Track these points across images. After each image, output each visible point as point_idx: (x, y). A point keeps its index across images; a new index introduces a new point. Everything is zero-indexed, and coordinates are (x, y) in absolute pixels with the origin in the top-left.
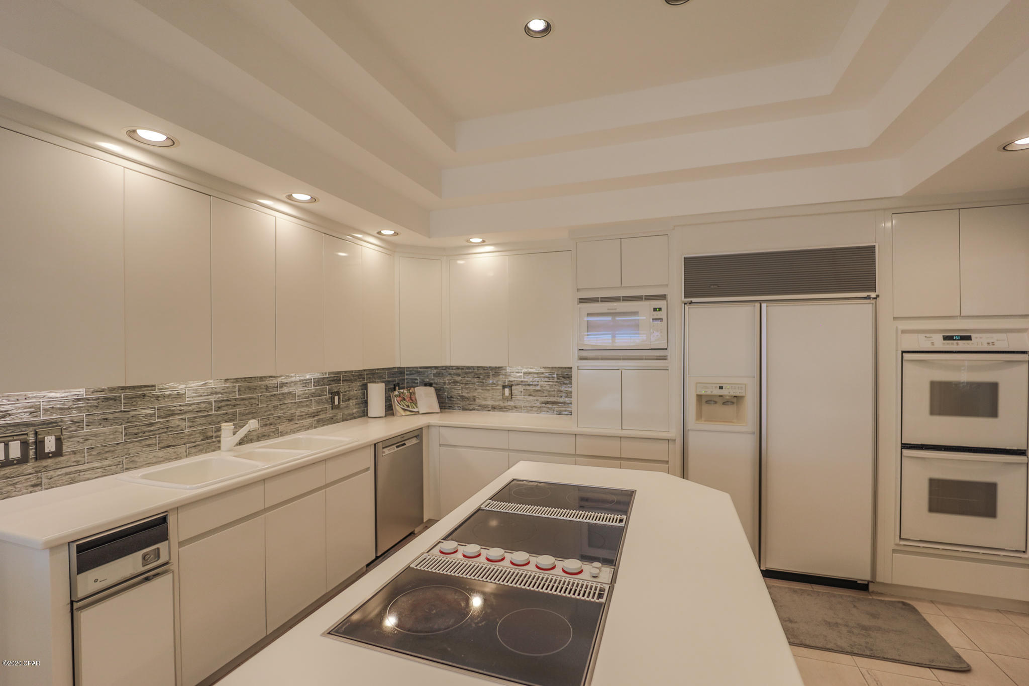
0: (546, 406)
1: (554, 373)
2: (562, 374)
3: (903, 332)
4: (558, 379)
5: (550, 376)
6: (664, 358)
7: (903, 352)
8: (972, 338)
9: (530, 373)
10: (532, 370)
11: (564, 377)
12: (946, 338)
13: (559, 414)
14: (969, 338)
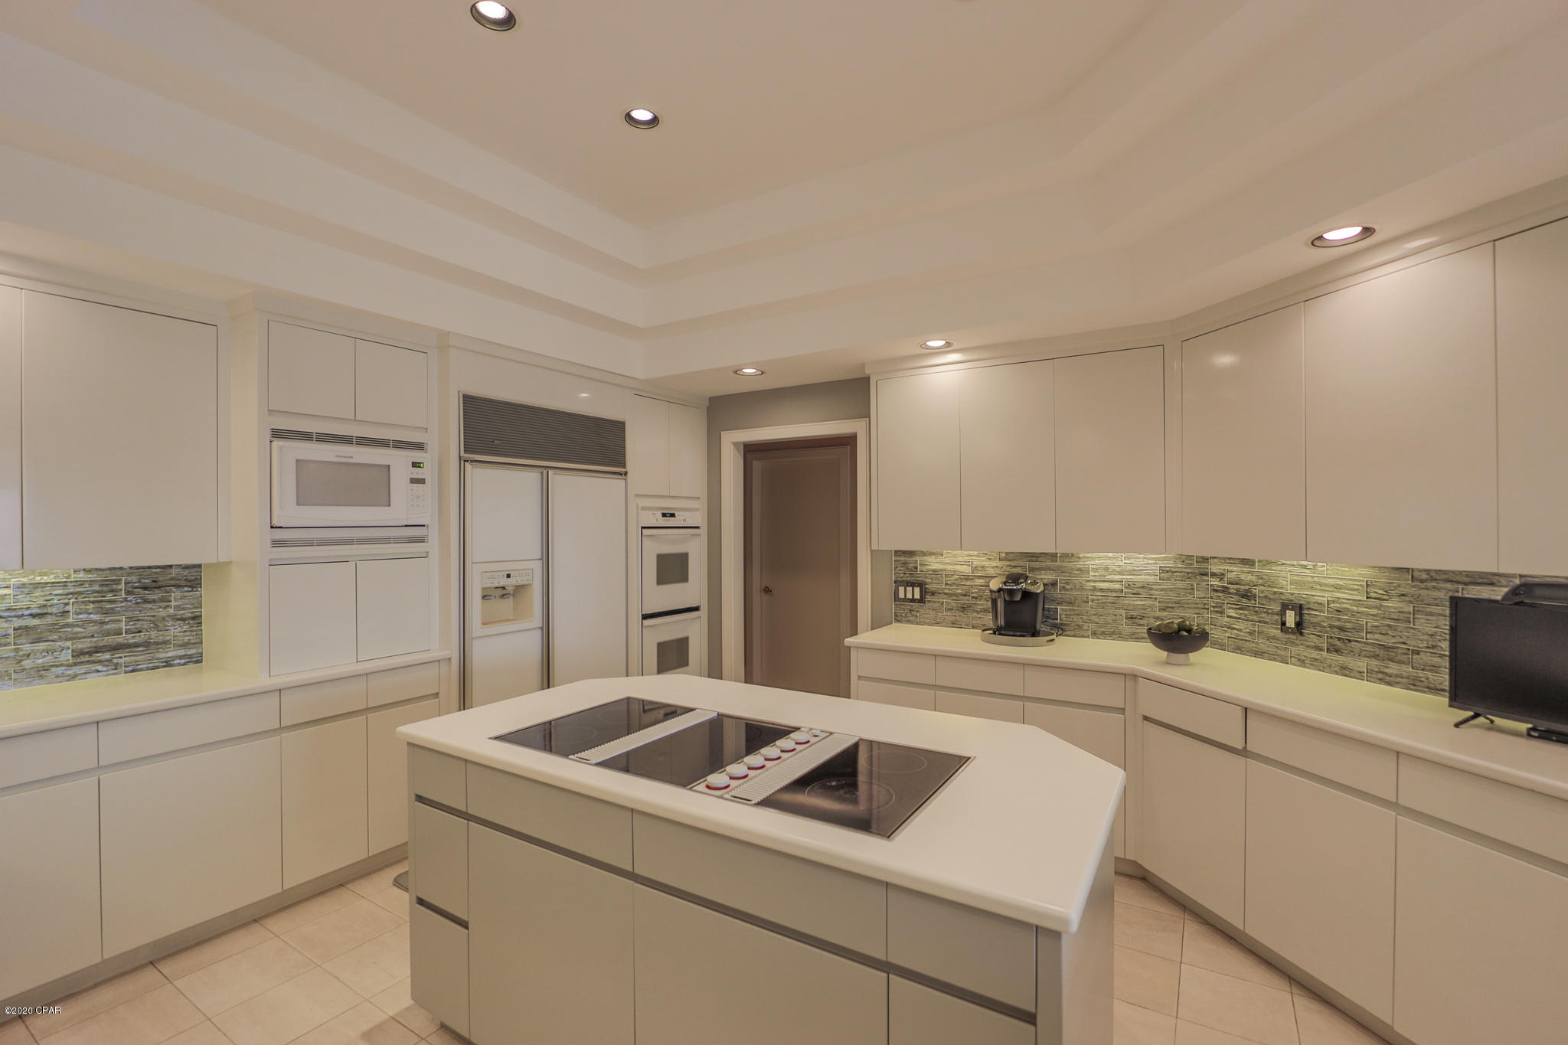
0: (91, 659)
1: (118, 582)
2: (140, 582)
3: (643, 508)
4: (128, 593)
5: (105, 589)
6: (421, 540)
7: (643, 528)
8: (676, 515)
9: (37, 585)
10: (45, 579)
11: (145, 588)
12: (664, 515)
13: (133, 671)
14: (673, 515)
